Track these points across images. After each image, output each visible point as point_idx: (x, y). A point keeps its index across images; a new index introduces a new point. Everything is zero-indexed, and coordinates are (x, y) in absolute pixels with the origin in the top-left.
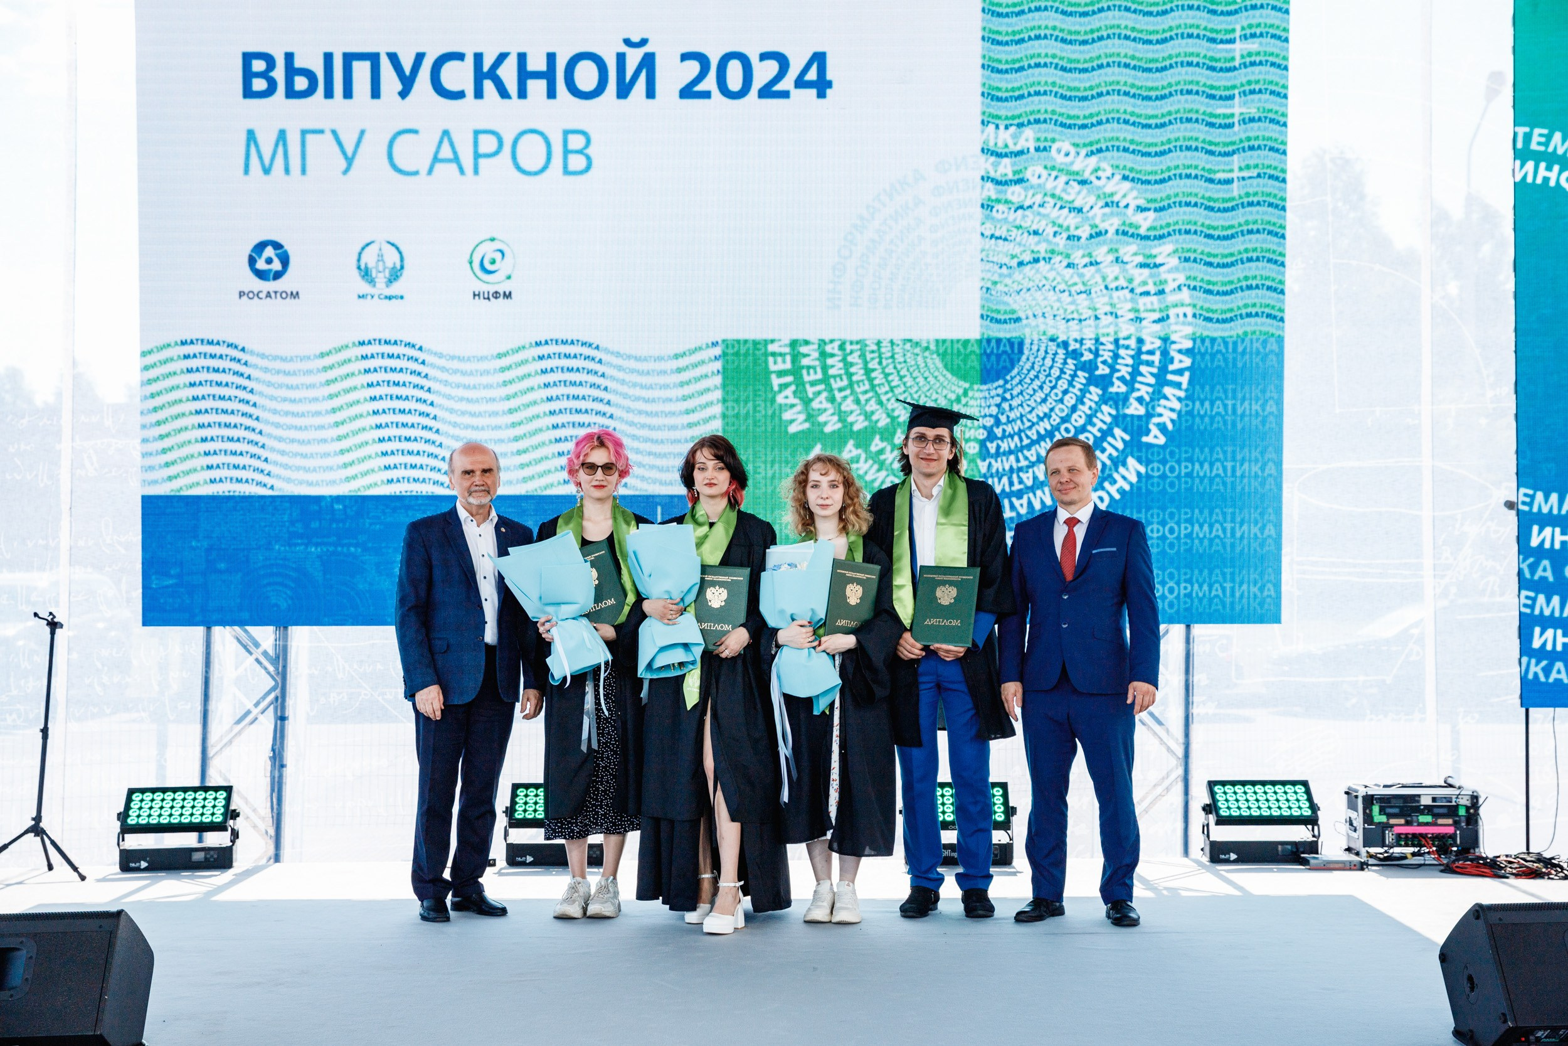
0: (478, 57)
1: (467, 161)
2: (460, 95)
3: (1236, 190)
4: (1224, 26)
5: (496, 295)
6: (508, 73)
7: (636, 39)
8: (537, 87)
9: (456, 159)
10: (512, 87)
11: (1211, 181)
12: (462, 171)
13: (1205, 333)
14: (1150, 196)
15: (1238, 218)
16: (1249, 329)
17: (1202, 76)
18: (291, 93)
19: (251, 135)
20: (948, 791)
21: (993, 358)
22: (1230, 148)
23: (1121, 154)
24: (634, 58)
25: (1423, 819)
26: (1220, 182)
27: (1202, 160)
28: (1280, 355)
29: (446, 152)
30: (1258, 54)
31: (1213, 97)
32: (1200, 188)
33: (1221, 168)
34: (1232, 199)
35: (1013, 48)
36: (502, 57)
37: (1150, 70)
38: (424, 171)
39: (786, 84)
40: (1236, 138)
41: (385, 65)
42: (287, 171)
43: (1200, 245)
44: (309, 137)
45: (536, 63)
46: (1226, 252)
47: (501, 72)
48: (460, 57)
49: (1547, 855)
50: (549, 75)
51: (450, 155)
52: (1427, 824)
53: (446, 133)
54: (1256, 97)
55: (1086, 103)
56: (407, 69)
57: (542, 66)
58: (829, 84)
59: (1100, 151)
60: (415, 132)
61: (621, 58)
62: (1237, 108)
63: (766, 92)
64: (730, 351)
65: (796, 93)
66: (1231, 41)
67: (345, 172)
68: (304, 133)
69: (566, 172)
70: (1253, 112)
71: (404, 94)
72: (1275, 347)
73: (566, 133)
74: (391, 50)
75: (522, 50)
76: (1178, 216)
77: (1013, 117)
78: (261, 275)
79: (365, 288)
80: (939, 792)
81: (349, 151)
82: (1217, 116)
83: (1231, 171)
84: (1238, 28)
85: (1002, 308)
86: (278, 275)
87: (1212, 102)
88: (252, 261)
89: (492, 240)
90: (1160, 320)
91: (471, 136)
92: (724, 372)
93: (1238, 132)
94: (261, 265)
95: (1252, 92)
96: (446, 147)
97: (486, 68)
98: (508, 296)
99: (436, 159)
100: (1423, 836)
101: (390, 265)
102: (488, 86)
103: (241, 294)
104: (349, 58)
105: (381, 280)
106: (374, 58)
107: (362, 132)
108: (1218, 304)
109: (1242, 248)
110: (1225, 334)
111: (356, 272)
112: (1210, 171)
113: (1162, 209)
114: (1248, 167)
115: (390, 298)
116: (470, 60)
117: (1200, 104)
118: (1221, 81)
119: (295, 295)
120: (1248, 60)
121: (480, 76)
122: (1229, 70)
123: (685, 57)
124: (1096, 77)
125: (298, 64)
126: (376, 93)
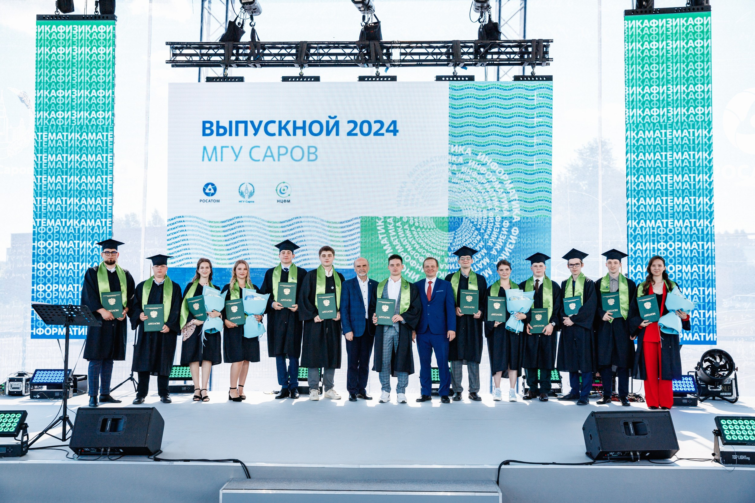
0: (280, 122)
1: (276, 155)
2: (274, 135)
3: (535, 167)
4: (530, 113)
5: (285, 201)
6: (290, 127)
7: (333, 116)
8: (299, 132)
9: (272, 156)
10: (291, 132)
11: (526, 164)
12: (274, 160)
13: (525, 216)
14: (506, 169)
15: (536, 177)
16: (540, 214)
17: (523, 130)
18: (218, 134)
19: (205, 148)
20: (436, 370)
21: (453, 223)
22: (533, 154)
23: (496, 155)
24: (332, 122)
25: (596, 381)
26: (529, 165)
27: (523, 158)
28: (550, 223)
29: (269, 154)
30: (542, 122)
31: (527, 136)
32: (523, 167)
33: (530, 160)
34: (534, 170)
35: (460, 119)
36: (288, 122)
37: (506, 127)
38: (261, 159)
39: (383, 131)
40: (535, 150)
41: (249, 125)
42: (216, 160)
43: (522, 185)
44: (224, 149)
45: (300, 124)
46: (532, 188)
47: (287, 127)
48: (274, 122)
49: (637, 394)
50: (303, 128)
51: (270, 154)
52: (598, 383)
53: (269, 147)
54: (541, 136)
55: (484, 138)
56: (257, 125)
57: (301, 125)
58: (397, 131)
59: (489, 154)
60: (259, 147)
61: (328, 122)
62: (535, 140)
63: (376, 134)
64: (363, 220)
65: (386, 134)
66: (533, 118)
67: (236, 160)
68: (222, 147)
69: (309, 160)
70: (541, 142)
71: (255, 134)
72: (548, 221)
73: (309, 147)
74: (251, 120)
75: (295, 120)
76: (516, 176)
77: (460, 143)
78: (207, 194)
79: (241, 199)
80: (432, 370)
81: (237, 154)
82: (528, 143)
83: (533, 161)
84: (535, 113)
85: (456, 206)
86: (213, 194)
87: (527, 138)
88: (204, 190)
89: (284, 183)
90: (509, 211)
91: (277, 148)
92: (361, 226)
93: (536, 149)
94: (207, 191)
95: (540, 135)
96: (269, 150)
97: (283, 126)
98: (289, 201)
99: (265, 156)
100: (597, 387)
101: (250, 191)
102: (283, 131)
103: (201, 201)
104: (237, 123)
105: (247, 196)
106: (245, 123)
107: (241, 147)
108: (529, 206)
109: (537, 187)
110: (531, 216)
111: (238, 193)
112: (526, 161)
113: (510, 174)
114: (539, 160)
115: (249, 202)
116: (277, 123)
117: (523, 139)
118: (530, 131)
119: (218, 201)
120: (539, 124)
121: (280, 128)
122: (532, 127)
123: (349, 122)
124: (488, 129)
125: (221, 125)
126: (246, 134)
